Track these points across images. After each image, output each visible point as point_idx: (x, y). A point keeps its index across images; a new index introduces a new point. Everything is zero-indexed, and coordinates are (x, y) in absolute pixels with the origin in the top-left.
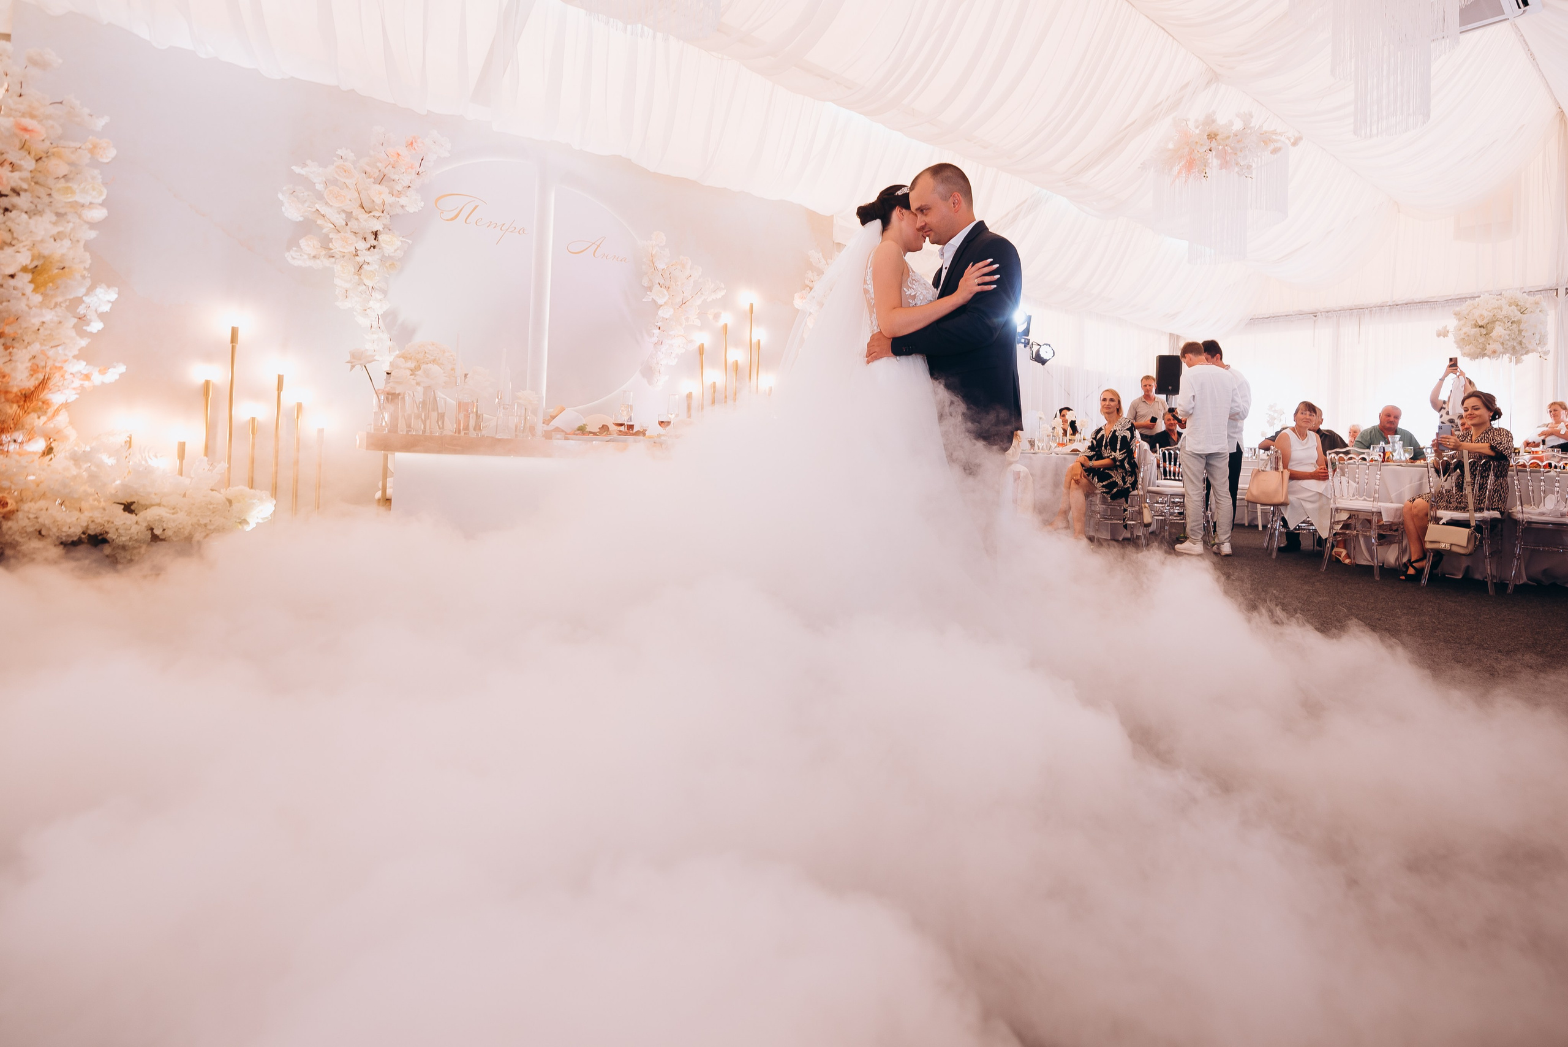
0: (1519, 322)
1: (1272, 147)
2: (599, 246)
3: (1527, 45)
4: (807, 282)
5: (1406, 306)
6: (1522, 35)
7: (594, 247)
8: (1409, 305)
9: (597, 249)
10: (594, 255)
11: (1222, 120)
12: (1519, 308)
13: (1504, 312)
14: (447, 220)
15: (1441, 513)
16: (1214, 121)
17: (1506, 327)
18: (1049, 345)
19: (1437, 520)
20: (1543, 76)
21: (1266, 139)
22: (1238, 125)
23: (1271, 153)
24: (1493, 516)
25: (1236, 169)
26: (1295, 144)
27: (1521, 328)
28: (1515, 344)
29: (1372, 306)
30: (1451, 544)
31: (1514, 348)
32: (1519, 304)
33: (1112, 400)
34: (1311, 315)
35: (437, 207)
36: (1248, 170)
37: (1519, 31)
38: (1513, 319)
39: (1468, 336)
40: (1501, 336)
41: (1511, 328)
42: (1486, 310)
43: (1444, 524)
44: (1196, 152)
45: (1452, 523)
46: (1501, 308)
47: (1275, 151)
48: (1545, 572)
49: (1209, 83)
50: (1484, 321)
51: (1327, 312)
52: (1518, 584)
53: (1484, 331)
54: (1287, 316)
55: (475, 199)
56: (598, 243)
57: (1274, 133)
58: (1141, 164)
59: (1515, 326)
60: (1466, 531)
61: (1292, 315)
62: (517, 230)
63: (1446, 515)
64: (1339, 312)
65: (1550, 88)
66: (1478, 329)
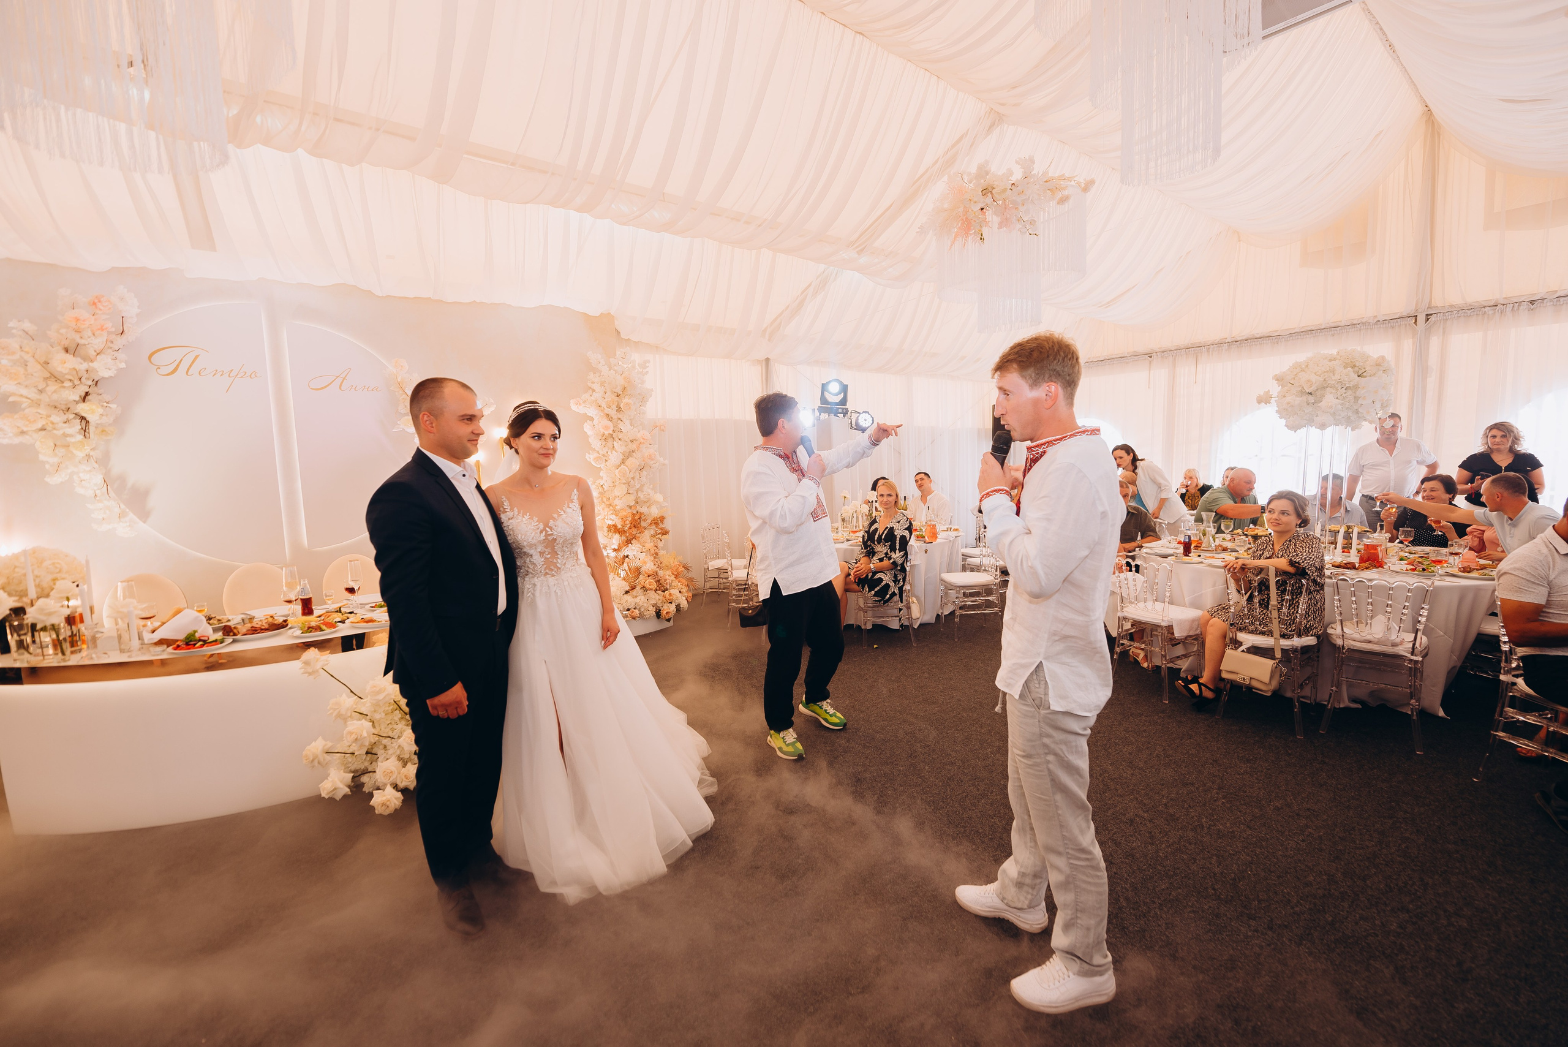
0: (1356, 387)
1: (1059, 195)
2: (344, 379)
3: (1385, 34)
4: (590, 384)
5: (1246, 342)
6: (1377, 23)
7: (339, 380)
8: (1249, 341)
9: (343, 381)
10: (340, 388)
11: (998, 169)
12: (1356, 369)
13: (1337, 377)
14: (168, 375)
15: (1242, 636)
16: (987, 173)
17: (1339, 394)
18: (868, 413)
19: (1237, 644)
20: (1406, 70)
21: (1054, 188)
22: (1017, 175)
23: (1058, 203)
24: (1306, 644)
25: (1019, 226)
26: (1086, 190)
27: (1358, 394)
28: (1350, 414)
29: (1209, 343)
30: (1251, 678)
31: (1349, 418)
32: (1357, 364)
33: (890, 495)
34: (1147, 356)
35: (151, 363)
36: (1032, 226)
37: (1374, 17)
38: (1347, 385)
39: (1292, 406)
40: (1331, 407)
41: (1344, 395)
42: (1315, 373)
43: (1243, 651)
44: (970, 211)
45: (1255, 650)
46: (1333, 372)
47: (1063, 201)
48: (1372, 693)
49: (992, 127)
50: (1312, 388)
51: (1163, 352)
52: (1337, 707)
53: (1311, 399)
54: (1121, 358)
55: (193, 349)
56: (343, 376)
57: (1062, 178)
58: (919, 228)
59: (1350, 392)
60: (1269, 663)
61: (1126, 357)
62: (248, 374)
63: (1248, 639)
64: (1175, 351)
65: (1415, 85)
66: (1304, 398)
